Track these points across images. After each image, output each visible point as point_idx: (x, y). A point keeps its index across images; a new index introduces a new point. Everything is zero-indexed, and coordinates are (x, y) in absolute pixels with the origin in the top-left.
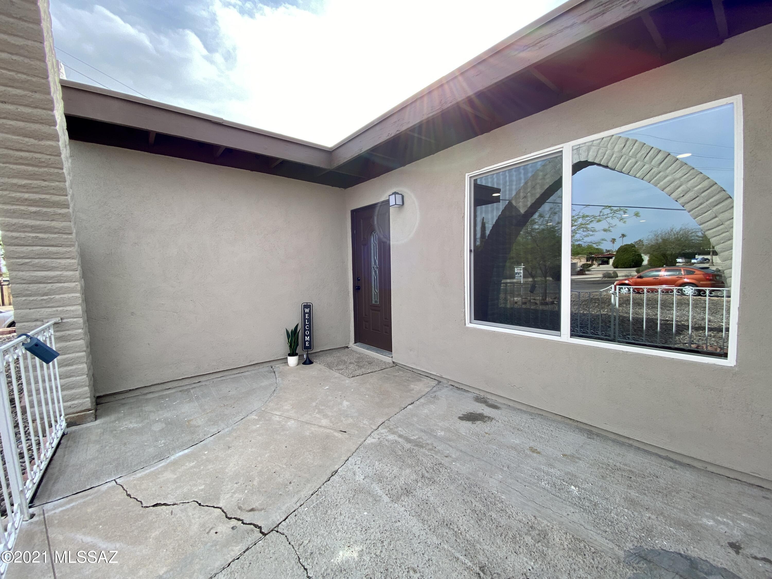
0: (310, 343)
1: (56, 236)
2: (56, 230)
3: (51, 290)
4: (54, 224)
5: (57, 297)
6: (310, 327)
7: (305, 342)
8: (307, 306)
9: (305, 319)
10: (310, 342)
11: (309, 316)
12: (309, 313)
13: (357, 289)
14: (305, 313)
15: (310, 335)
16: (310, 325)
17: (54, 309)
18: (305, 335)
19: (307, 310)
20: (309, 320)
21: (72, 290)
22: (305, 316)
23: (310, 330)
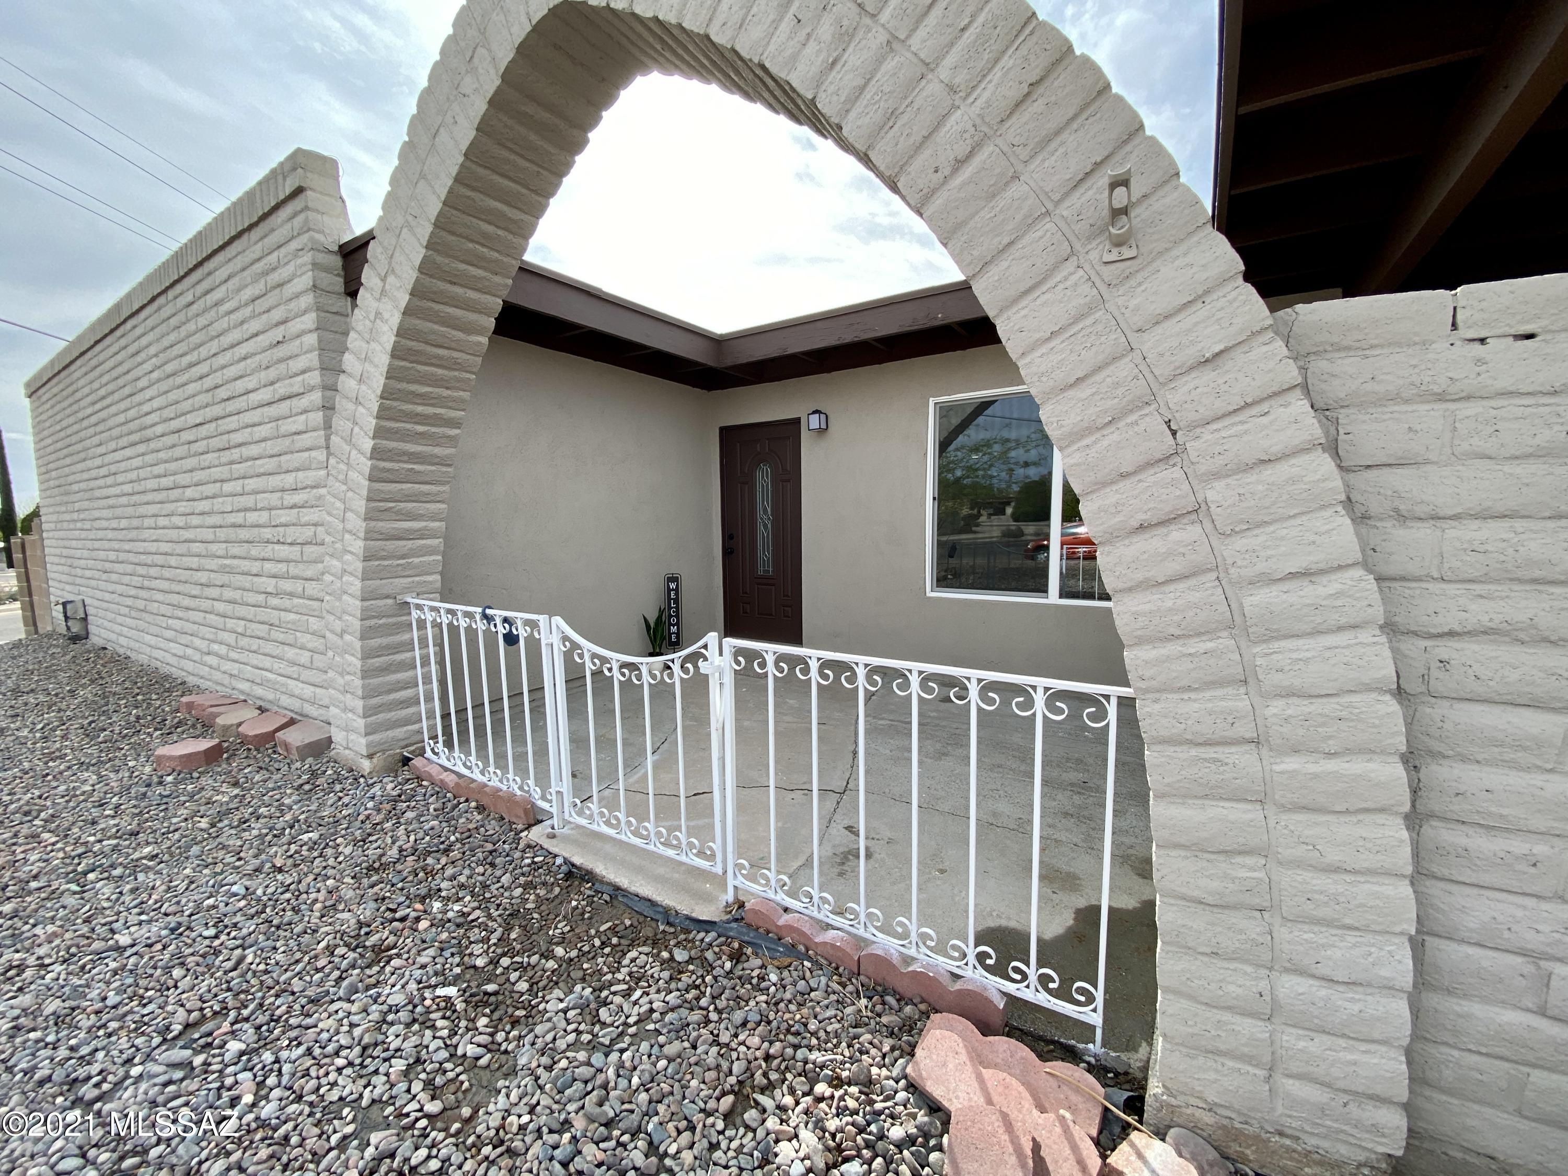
0: (678, 637)
1: (433, 468)
2: (437, 460)
3: (411, 549)
4: (437, 451)
5: (417, 560)
6: (677, 612)
7: (670, 634)
8: (673, 579)
9: (669, 599)
10: (678, 634)
11: (677, 594)
12: (677, 590)
13: (728, 552)
14: (669, 590)
15: (677, 624)
16: (677, 608)
17: (410, 579)
18: (670, 624)
19: (673, 586)
20: (676, 601)
21: (432, 551)
22: (669, 594)
23: (677, 616)
